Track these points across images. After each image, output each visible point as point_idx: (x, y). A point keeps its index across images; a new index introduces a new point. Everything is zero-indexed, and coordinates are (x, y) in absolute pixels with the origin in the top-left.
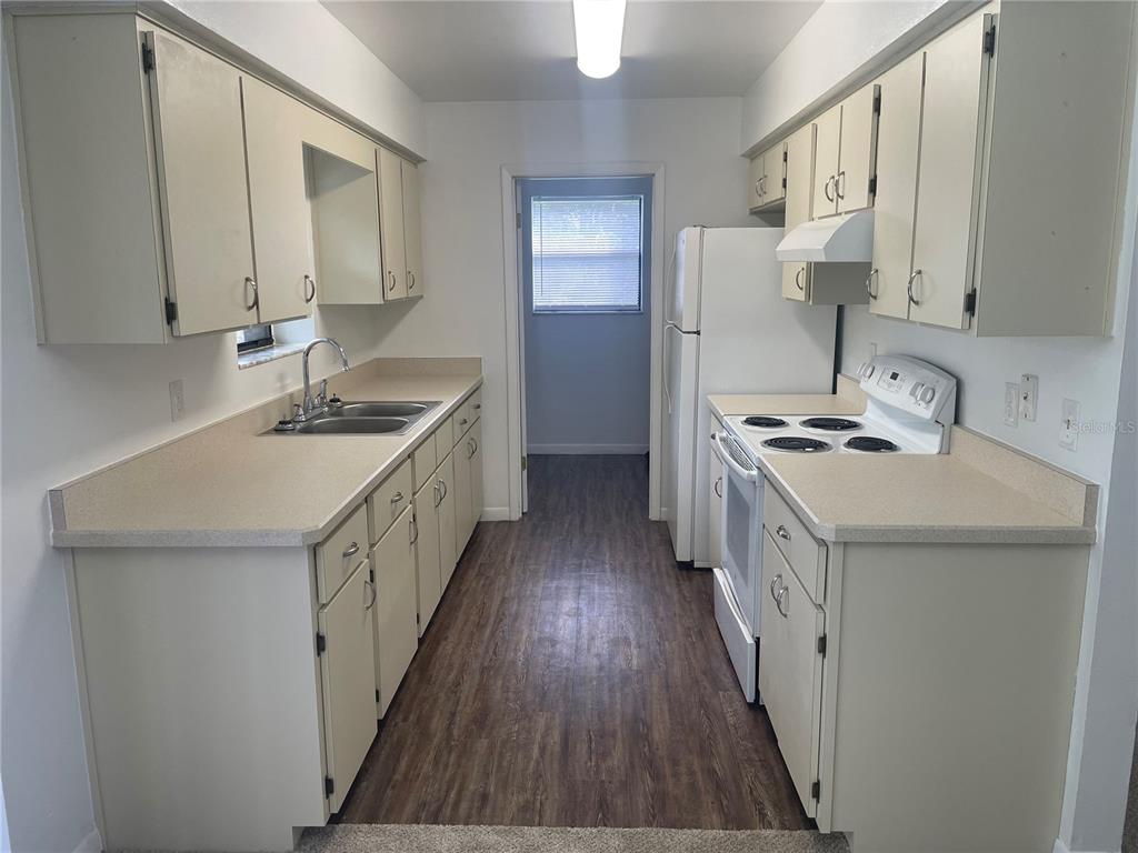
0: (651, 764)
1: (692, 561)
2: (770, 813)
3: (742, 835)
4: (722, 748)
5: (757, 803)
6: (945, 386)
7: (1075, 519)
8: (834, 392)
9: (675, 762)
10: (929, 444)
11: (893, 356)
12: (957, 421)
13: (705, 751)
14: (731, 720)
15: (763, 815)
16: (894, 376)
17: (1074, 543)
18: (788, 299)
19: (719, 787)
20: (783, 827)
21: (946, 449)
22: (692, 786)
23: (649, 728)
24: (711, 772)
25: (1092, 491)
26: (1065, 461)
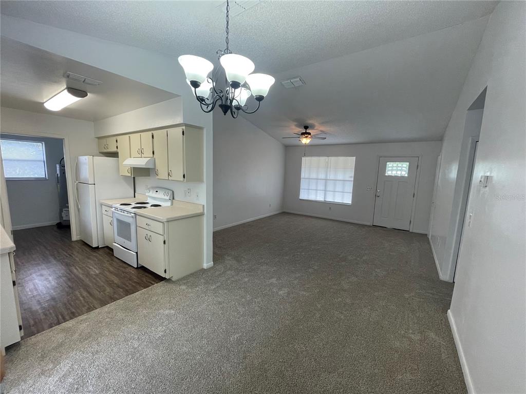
0: (118, 287)
1: (98, 246)
2: (153, 283)
3: (150, 288)
4: (134, 277)
5: (149, 282)
6: (170, 193)
7: (201, 211)
8: (135, 197)
9: (125, 284)
10: (169, 204)
11: (154, 188)
12: (173, 199)
13: (131, 280)
14: (133, 272)
15: (151, 283)
16: (157, 192)
17: (202, 215)
18: (122, 175)
19: (138, 283)
20: (157, 283)
21: (172, 204)
22: (133, 286)
23: (113, 281)
24: (135, 282)
25: (203, 206)
26: (197, 202)
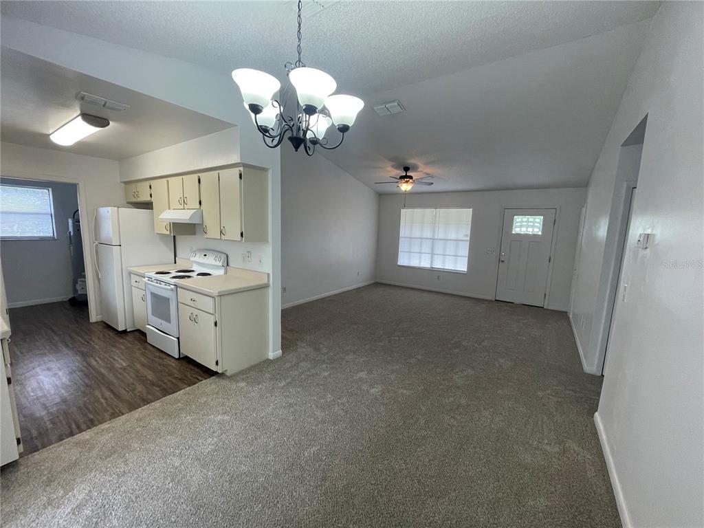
0: (153, 384)
1: (126, 330)
2: (201, 378)
3: (196, 385)
4: (175, 371)
5: (195, 378)
6: (223, 257)
7: (265, 281)
8: (175, 263)
9: (162, 381)
10: (221, 272)
11: (201, 250)
12: (227, 265)
13: (171, 374)
14: (174, 365)
15: (198, 379)
16: (205, 255)
17: (266, 286)
18: (158, 234)
19: (180, 379)
20: (206, 379)
21: (226, 272)
22: (173, 383)
23: (146, 377)
24: (176, 378)
25: (268, 274)
26: (260, 269)
